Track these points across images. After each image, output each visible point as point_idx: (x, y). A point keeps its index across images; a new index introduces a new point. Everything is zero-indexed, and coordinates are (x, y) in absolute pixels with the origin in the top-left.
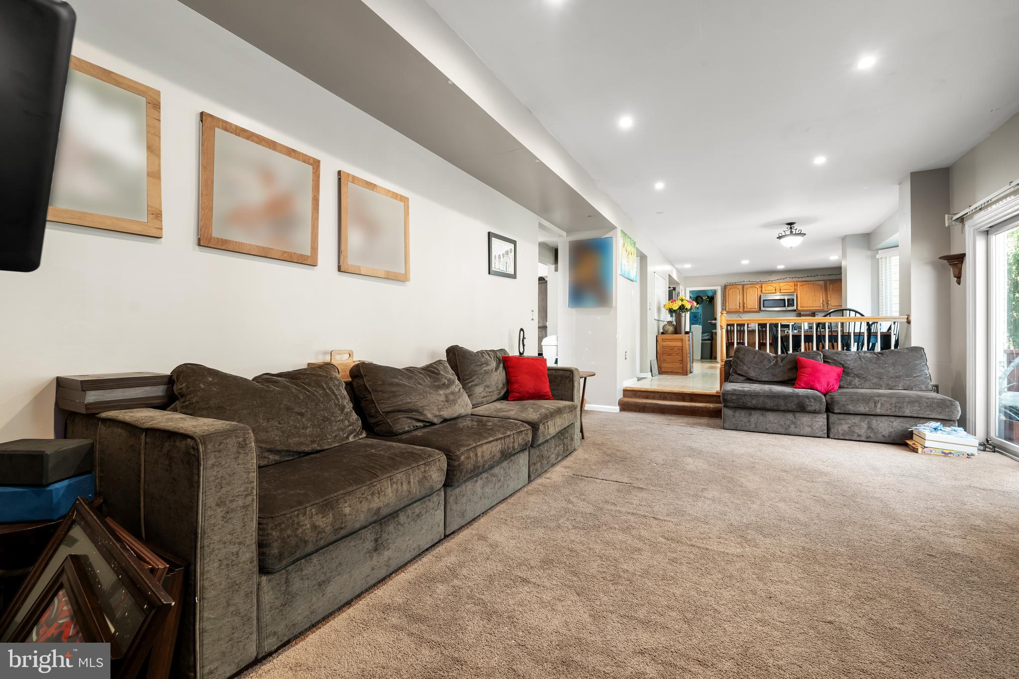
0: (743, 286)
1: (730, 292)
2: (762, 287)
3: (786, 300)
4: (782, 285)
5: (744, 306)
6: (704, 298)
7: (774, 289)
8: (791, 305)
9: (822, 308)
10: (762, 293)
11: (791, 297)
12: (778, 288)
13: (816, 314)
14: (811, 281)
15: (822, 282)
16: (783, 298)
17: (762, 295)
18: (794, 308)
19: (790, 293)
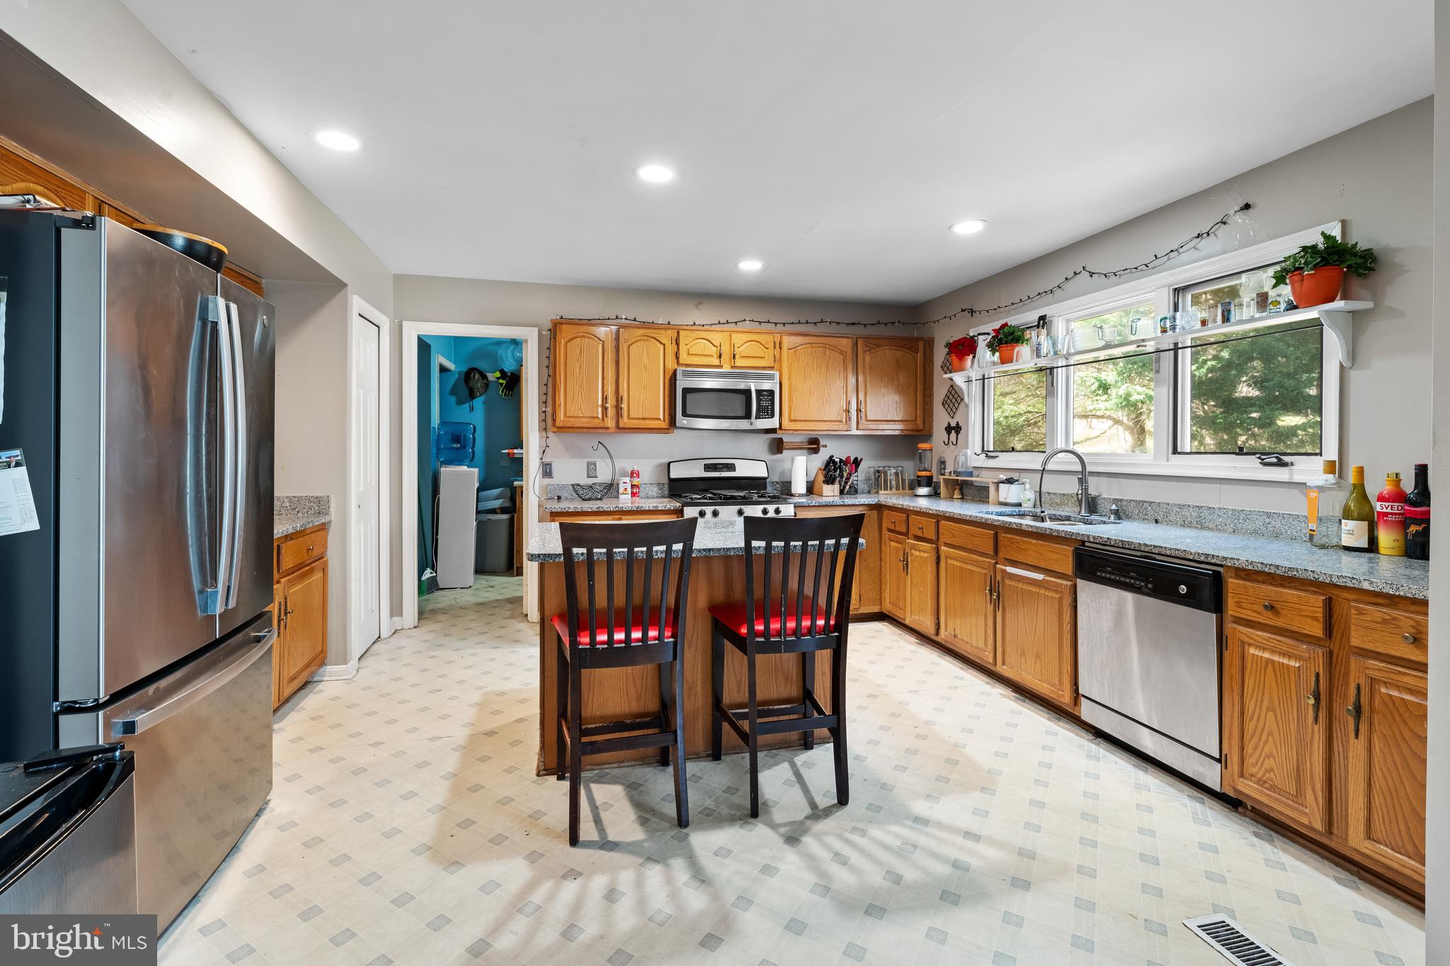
0: (618, 332)
1: (571, 351)
2: (678, 344)
3: (754, 395)
4: (738, 339)
5: (618, 408)
6: (492, 377)
7: (713, 351)
8: (766, 412)
9: (845, 427)
10: (678, 363)
11: (766, 385)
12: (726, 350)
13: (822, 442)
14: (818, 336)
15: (846, 344)
16: (742, 385)
17: (680, 370)
18: (773, 423)
19: (764, 368)
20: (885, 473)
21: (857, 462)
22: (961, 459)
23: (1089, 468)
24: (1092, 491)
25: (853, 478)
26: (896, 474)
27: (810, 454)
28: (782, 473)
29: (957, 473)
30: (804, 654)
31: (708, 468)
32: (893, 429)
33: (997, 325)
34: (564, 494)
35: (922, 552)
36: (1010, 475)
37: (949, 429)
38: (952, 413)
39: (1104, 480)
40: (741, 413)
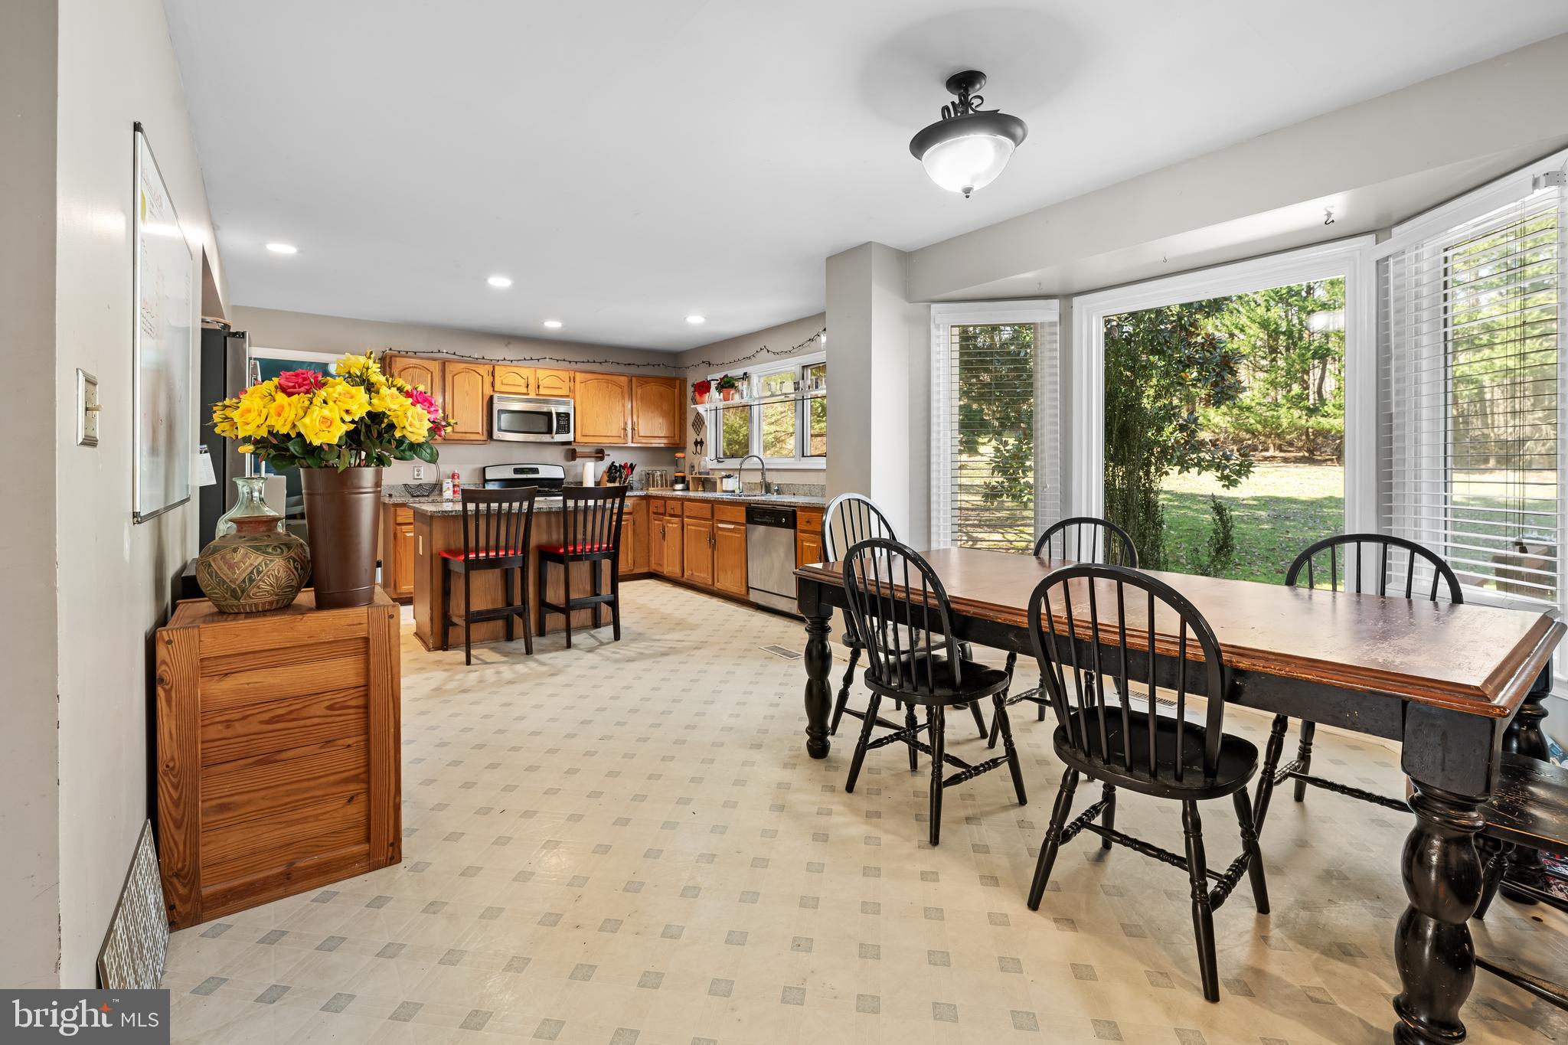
0: (444, 363)
2: (493, 376)
3: (554, 416)
4: (541, 374)
7: (522, 382)
8: (564, 428)
9: (623, 441)
10: (494, 390)
11: (562, 409)
12: (532, 382)
13: (606, 452)
14: (603, 374)
15: (623, 380)
16: (545, 409)
17: (496, 396)
18: (570, 437)
19: (562, 396)
20: (653, 475)
21: (632, 467)
22: (702, 463)
23: (766, 467)
24: (768, 480)
25: (630, 478)
26: (661, 476)
27: (597, 461)
28: (576, 475)
29: (700, 473)
30: (595, 562)
31: (516, 471)
32: (661, 443)
33: (721, 375)
34: (394, 493)
35: (673, 525)
36: (728, 473)
37: (696, 443)
38: (698, 432)
39: (774, 473)
40: (544, 429)
